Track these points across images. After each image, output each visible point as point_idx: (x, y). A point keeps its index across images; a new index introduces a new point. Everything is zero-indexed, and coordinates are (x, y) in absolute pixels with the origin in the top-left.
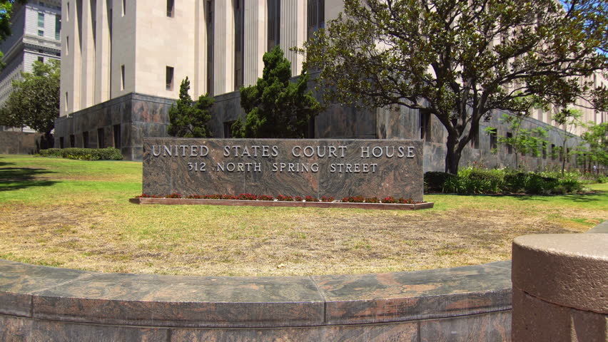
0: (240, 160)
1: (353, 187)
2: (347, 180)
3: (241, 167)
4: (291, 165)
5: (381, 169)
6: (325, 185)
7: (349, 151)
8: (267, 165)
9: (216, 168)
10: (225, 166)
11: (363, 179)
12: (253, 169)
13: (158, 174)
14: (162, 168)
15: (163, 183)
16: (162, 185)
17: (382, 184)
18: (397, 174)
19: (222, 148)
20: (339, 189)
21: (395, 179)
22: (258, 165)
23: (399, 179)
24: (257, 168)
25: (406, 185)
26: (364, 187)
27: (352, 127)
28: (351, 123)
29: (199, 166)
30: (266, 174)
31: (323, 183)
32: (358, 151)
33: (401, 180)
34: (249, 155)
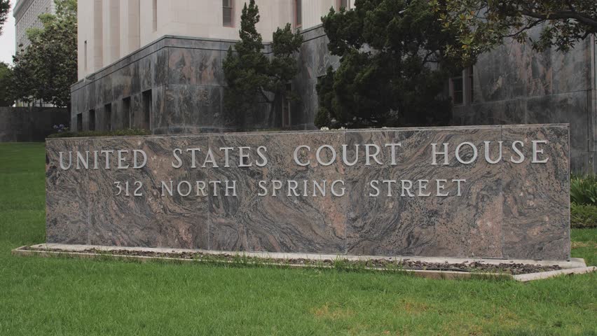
0: (201, 176)
1: (417, 229)
2: (404, 214)
3: (201, 188)
4: (293, 184)
5: (475, 189)
6: (359, 223)
7: (408, 153)
8: (248, 185)
9: (160, 190)
10: (175, 187)
11: (436, 212)
12: (223, 192)
13: (68, 203)
14: (74, 191)
15: (77, 218)
16: (76, 222)
17: (478, 223)
18: (510, 200)
19: (169, 154)
20: (387, 232)
21: (507, 212)
22: (230, 184)
23: (515, 210)
24: (231, 190)
25: (530, 226)
26: (439, 229)
27: (544, 77)
28: (541, 68)
29: (132, 187)
30: (246, 201)
31: (354, 220)
32: (426, 153)
33: (521, 214)
34: (215, 166)
